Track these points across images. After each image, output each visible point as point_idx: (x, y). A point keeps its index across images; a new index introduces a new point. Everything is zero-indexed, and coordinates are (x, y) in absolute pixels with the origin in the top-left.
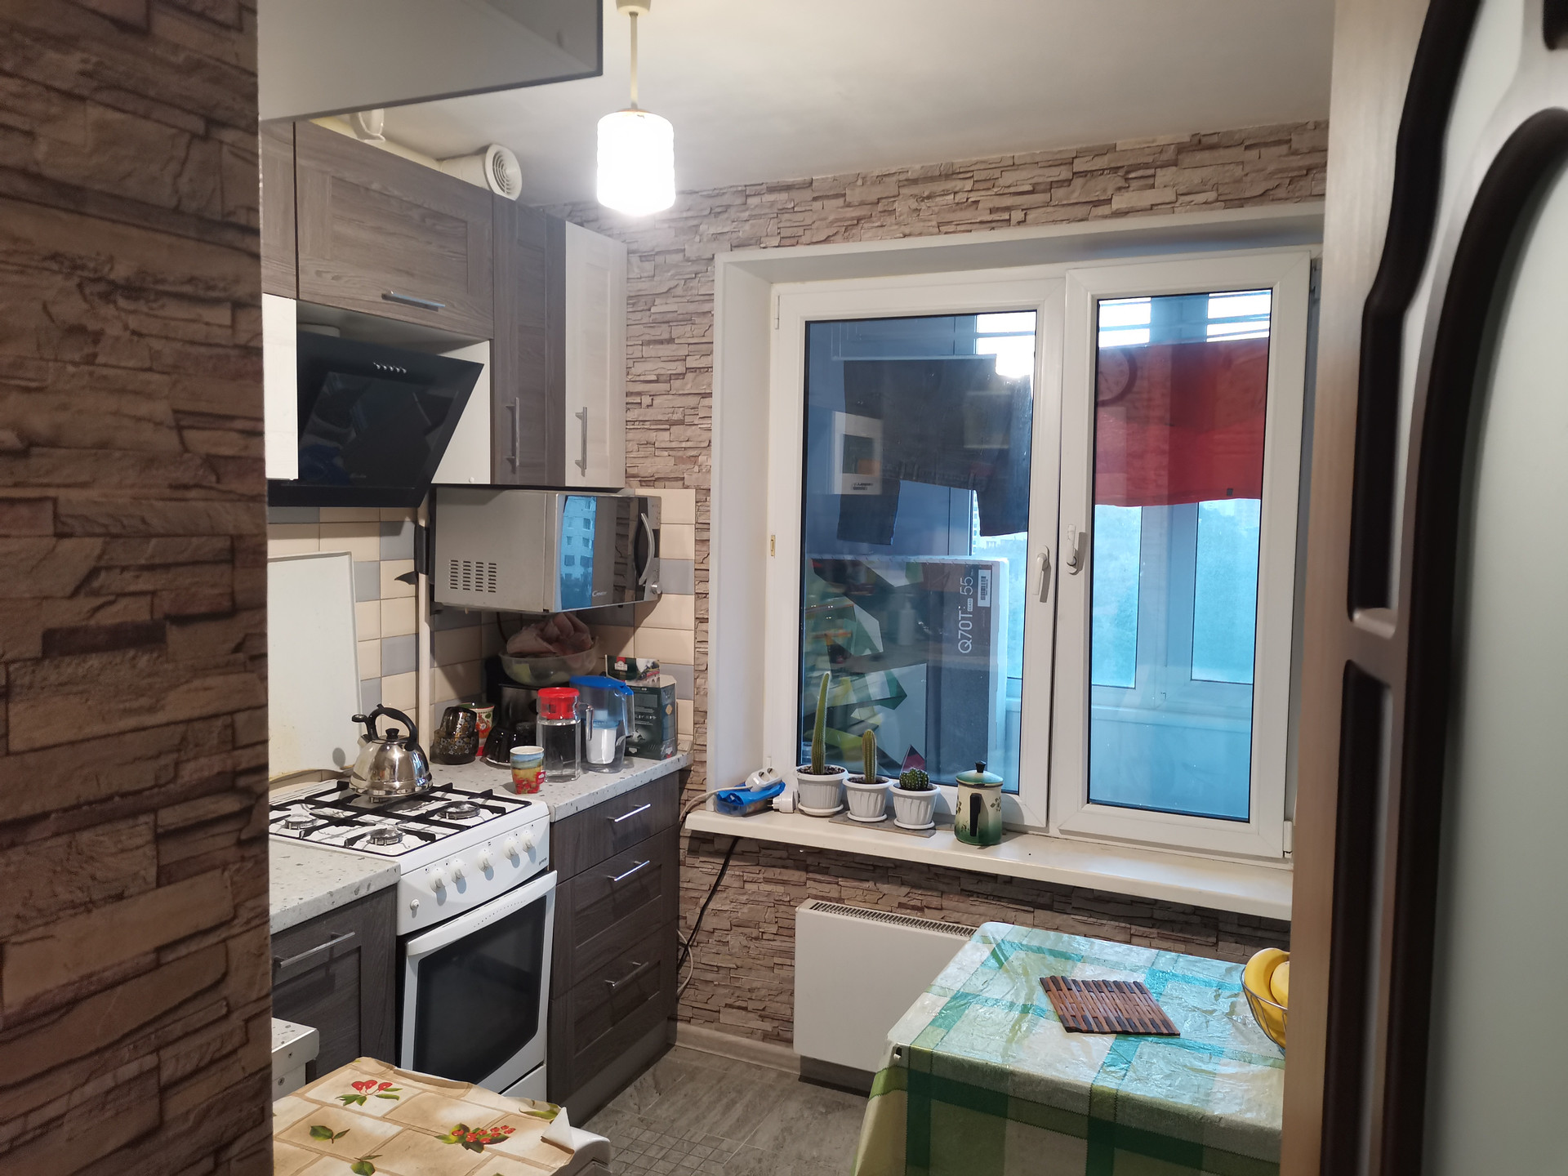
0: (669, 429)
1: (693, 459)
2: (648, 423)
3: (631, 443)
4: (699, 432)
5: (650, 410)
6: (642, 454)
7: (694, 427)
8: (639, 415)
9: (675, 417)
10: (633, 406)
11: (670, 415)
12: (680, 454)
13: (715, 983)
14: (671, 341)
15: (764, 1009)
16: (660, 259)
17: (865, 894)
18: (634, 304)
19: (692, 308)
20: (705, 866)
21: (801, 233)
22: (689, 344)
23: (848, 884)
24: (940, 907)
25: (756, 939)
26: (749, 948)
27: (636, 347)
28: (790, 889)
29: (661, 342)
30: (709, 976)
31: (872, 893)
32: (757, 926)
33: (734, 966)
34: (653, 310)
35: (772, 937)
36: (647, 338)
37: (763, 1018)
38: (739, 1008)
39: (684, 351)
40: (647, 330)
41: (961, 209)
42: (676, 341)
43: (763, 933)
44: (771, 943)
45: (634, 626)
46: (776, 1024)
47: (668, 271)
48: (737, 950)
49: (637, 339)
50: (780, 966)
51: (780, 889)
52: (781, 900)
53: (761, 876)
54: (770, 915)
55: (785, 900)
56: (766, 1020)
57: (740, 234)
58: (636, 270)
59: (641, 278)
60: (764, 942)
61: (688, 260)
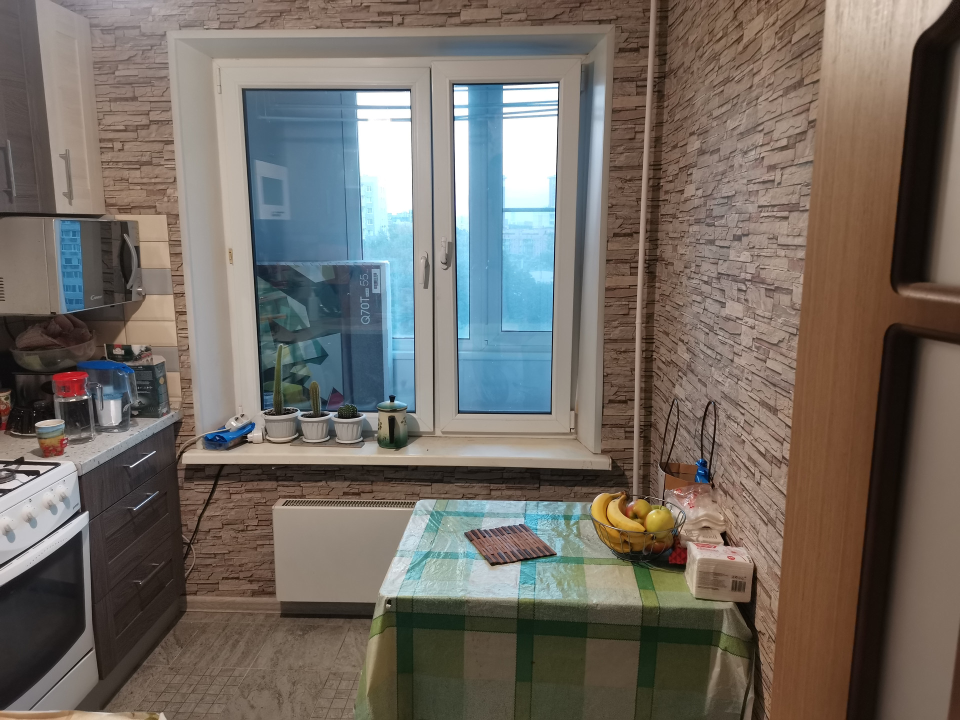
0: (140, 169)
1: (162, 192)
2: (121, 164)
3: (108, 179)
4: (165, 171)
5: (121, 153)
6: (118, 188)
7: (161, 167)
8: (113, 157)
9: (144, 159)
10: (106, 150)
11: (139, 157)
12: (151, 188)
13: (213, 565)
14: (134, 99)
15: (251, 576)
16: (119, 33)
17: (319, 490)
18: (99, 68)
19: (150, 73)
20: (199, 487)
21: (236, 20)
22: (151, 102)
23: (307, 485)
24: (371, 491)
25: (242, 531)
26: (238, 538)
27: (104, 103)
28: (265, 494)
29: (126, 99)
30: (208, 561)
31: (324, 488)
32: (243, 522)
33: (227, 552)
34: (117, 73)
35: (254, 528)
36: (113, 96)
37: (251, 582)
38: (233, 578)
39: (147, 107)
40: (113, 90)
41: (357, 11)
42: (140, 99)
43: (247, 526)
44: (254, 532)
45: (124, 321)
46: (261, 583)
47: (128, 43)
48: (229, 541)
49: (105, 96)
50: (261, 547)
51: (258, 495)
52: (259, 503)
53: (243, 488)
54: (252, 513)
55: (263, 502)
56: (253, 582)
57: (187, 17)
58: (99, 41)
59: (104, 47)
60: (249, 532)
61: (144, 35)
